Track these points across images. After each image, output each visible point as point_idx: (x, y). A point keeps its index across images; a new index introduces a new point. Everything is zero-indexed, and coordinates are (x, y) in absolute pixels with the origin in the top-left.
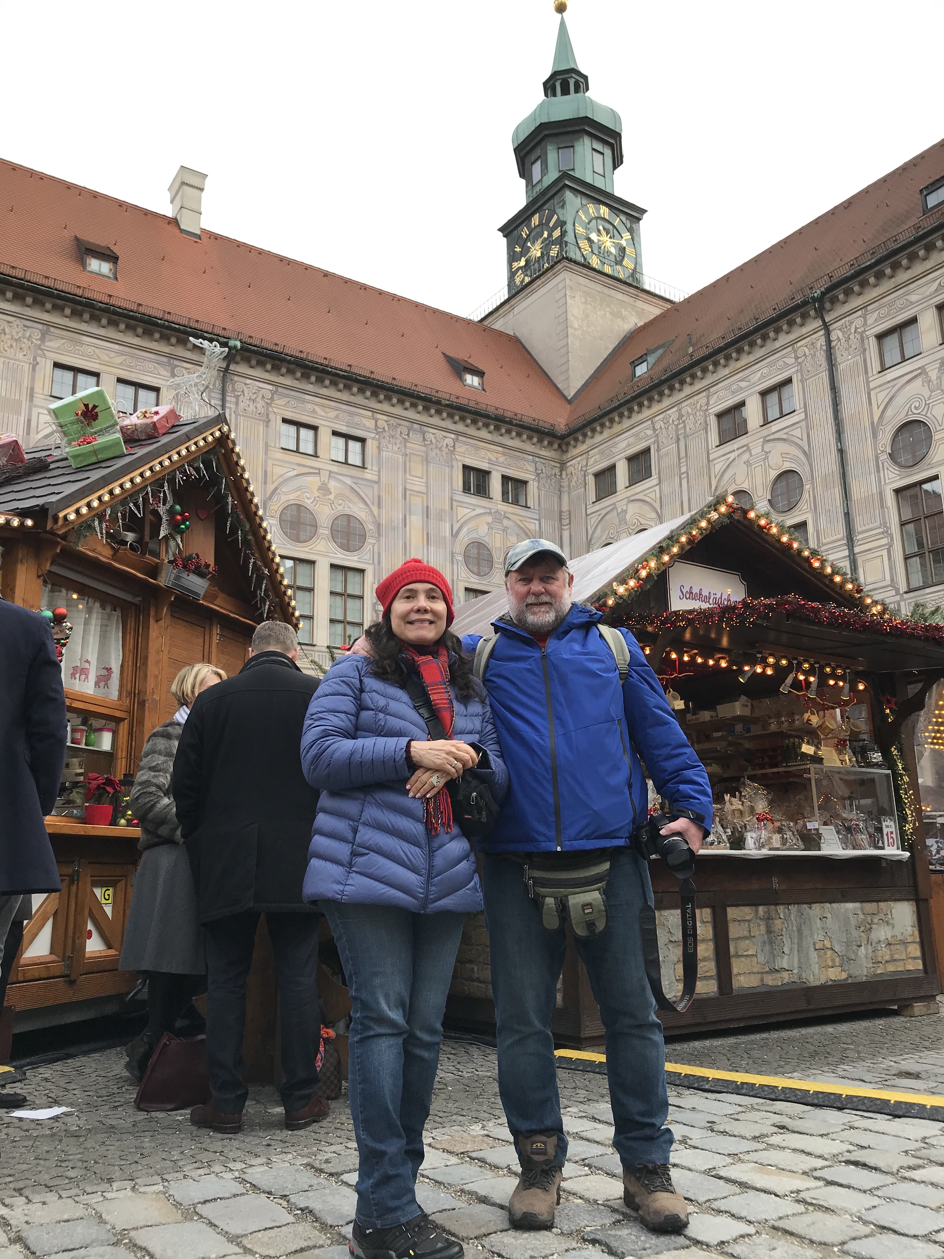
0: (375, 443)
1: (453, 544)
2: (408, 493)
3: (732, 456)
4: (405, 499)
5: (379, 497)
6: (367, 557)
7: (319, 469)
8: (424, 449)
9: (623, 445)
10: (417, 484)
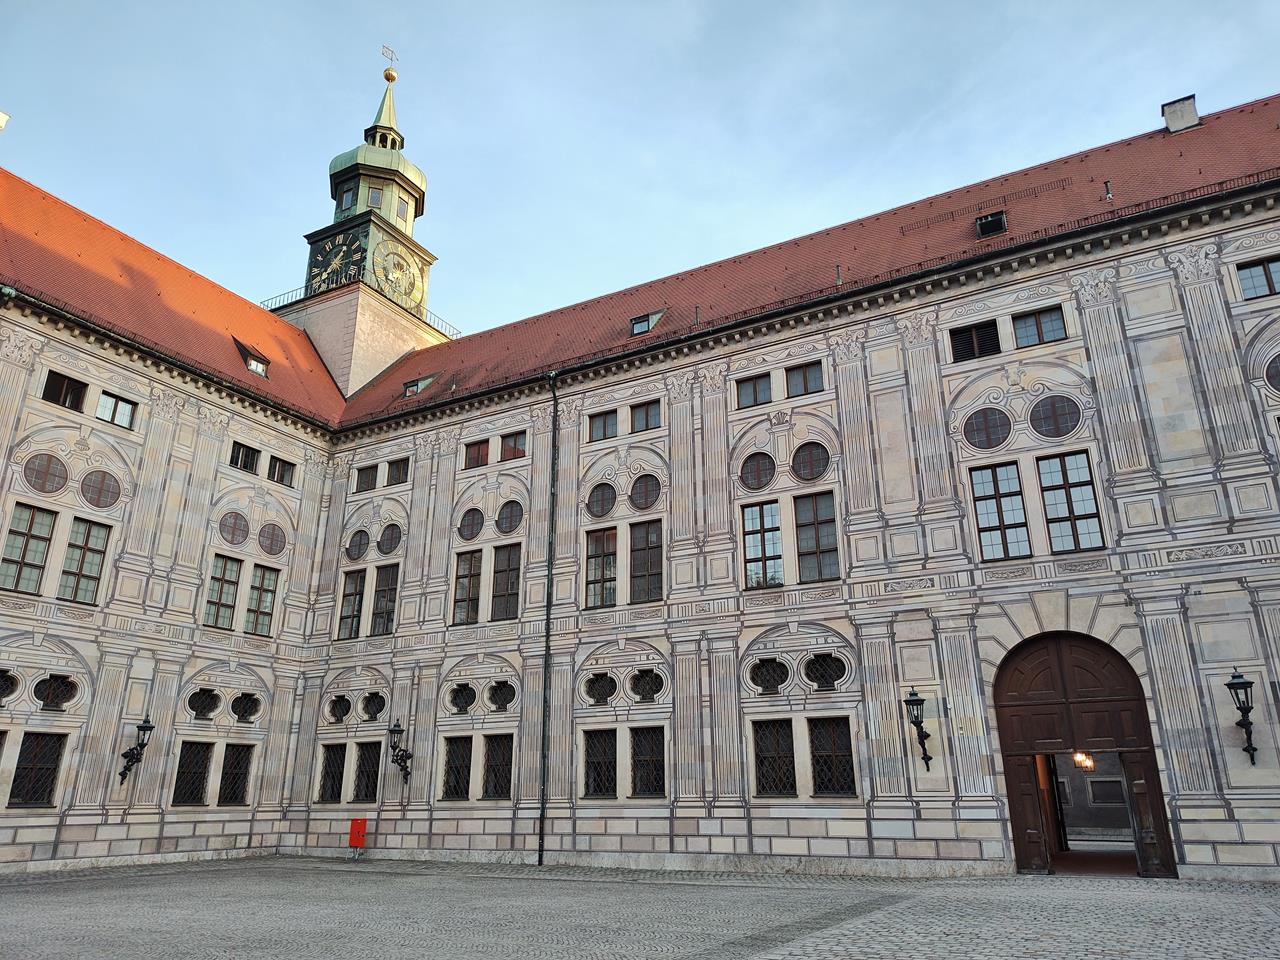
0: (147, 409)
1: (210, 512)
2: (173, 459)
3: (473, 480)
4: (169, 464)
5: (141, 459)
6: (117, 514)
7: (81, 425)
8: (197, 421)
9: (388, 450)
10: (183, 452)
